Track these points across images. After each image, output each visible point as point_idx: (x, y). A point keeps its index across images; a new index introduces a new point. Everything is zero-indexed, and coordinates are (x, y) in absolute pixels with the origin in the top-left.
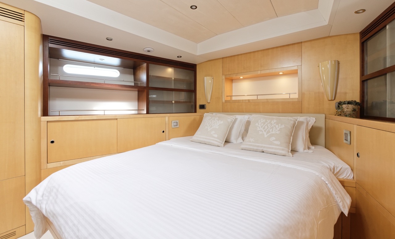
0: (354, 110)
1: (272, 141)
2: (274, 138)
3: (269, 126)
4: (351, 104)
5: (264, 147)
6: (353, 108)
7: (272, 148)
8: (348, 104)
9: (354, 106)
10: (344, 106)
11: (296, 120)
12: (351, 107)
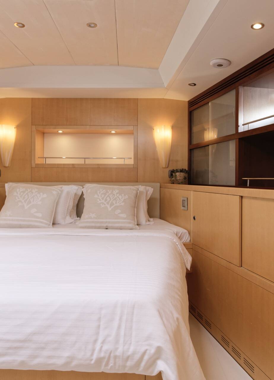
0: (185, 178)
1: (119, 214)
2: (119, 211)
3: (111, 197)
4: (183, 172)
5: (109, 222)
6: (184, 176)
7: (119, 222)
8: (180, 172)
9: (185, 174)
10: (178, 174)
11: (138, 190)
12: (182, 174)
